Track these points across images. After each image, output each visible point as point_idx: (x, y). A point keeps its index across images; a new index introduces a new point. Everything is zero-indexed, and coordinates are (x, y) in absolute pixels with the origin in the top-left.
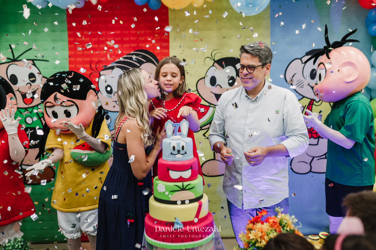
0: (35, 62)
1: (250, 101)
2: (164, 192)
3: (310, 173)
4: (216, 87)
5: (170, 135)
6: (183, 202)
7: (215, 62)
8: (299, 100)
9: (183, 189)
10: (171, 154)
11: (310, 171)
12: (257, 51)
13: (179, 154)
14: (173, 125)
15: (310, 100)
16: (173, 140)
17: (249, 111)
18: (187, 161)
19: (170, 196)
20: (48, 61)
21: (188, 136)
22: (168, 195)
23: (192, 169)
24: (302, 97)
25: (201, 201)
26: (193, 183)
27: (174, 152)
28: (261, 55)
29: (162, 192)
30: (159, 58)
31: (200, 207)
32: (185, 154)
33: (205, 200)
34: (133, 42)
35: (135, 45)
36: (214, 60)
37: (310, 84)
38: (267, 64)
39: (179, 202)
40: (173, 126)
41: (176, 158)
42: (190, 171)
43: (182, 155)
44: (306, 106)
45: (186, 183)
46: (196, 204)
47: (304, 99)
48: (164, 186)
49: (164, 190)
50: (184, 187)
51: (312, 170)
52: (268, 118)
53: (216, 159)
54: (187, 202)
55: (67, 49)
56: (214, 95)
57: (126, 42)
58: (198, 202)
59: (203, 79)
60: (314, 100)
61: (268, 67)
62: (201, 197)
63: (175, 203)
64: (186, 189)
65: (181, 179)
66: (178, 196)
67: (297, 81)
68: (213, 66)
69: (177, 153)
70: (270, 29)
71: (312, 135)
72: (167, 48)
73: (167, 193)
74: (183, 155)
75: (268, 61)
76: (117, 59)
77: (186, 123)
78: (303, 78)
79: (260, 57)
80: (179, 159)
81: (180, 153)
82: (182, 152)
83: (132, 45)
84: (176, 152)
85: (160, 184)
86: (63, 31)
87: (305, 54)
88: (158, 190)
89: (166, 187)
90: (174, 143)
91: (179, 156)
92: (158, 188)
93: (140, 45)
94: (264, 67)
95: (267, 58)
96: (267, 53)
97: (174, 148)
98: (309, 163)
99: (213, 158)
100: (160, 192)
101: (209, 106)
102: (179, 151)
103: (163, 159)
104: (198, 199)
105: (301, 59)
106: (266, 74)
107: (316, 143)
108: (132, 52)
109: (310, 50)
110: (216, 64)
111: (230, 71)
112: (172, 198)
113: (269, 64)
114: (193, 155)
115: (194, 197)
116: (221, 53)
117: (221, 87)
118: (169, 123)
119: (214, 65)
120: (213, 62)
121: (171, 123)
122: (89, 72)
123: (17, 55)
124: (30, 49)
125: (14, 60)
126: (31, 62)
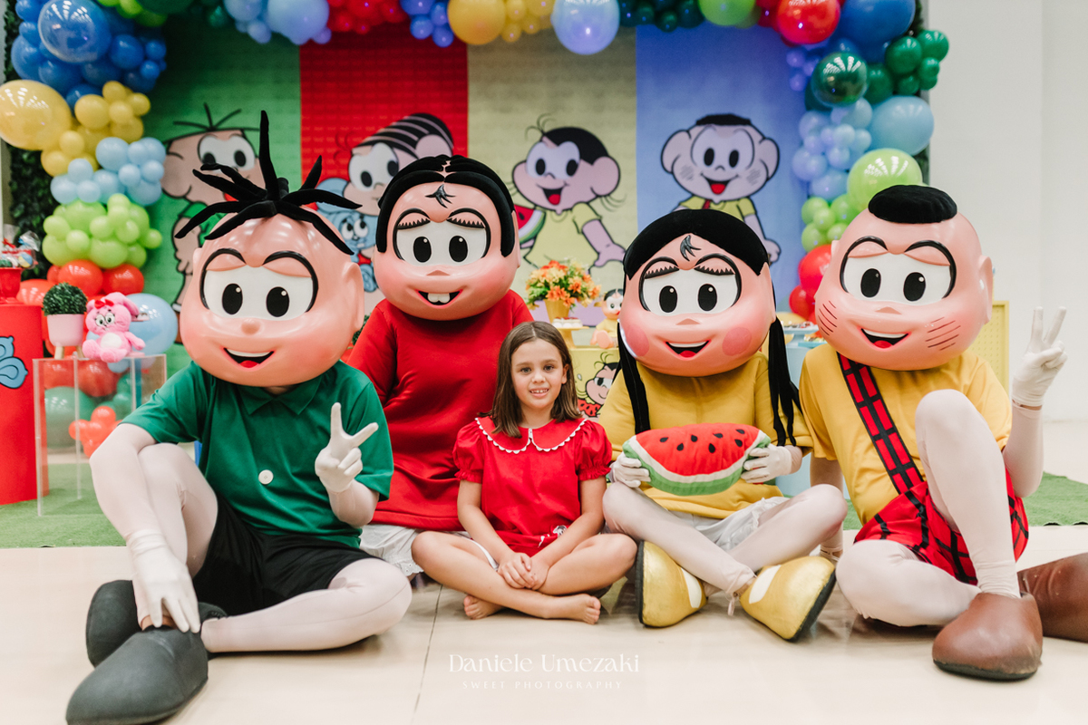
0: (246, 132)
15: (702, 201)
30: (450, 127)
34: (409, 100)
35: (411, 106)
37: (702, 173)
57: (397, 101)
60: (710, 201)
67: (683, 168)
76: (381, 129)
83: (407, 106)
87: (693, 123)
93: (421, 105)
101: (534, 209)
105: (688, 131)
108: (406, 118)
110: (545, 139)
111: (570, 150)
116: (554, 120)
122: (332, 150)
123: (215, 121)
124: (238, 112)
125: (212, 129)
126: (239, 132)
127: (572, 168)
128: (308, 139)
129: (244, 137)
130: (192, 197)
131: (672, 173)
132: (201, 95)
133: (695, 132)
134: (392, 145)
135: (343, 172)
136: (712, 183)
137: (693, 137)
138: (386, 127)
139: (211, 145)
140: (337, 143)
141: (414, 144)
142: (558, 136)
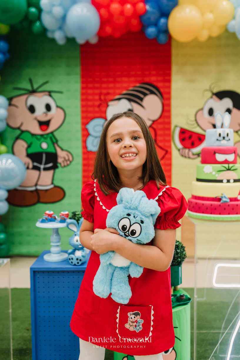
2: (211, 173)
6: (228, 181)
7: (213, 94)
9: (229, 169)
10: (217, 140)
20: (62, 92)
22: (215, 175)
26: (235, 165)
27: (220, 139)
30: (162, 90)
32: (229, 140)
34: (139, 76)
39: (225, 181)
42: (233, 154)
45: (230, 165)
49: (211, 170)
54: (232, 181)
56: (211, 125)
57: (133, 76)
63: (221, 181)
64: (232, 169)
65: (227, 162)
66: (224, 176)
76: (124, 91)
80: (224, 145)
83: (138, 79)
89: (214, 168)
91: (224, 142)
93: (145, 79)
97: (220, 135)
100: (207, 173)
102: (224, 138)
108: (138, 85)
110: (214, 97)
112: (218, 177)
122: (98, 103)
123: (35, 86)
124: (47, 82)
125: (33, 92)
126: (48, 93)
128: (84, 97)
129: (50, 96)
130: (23, 128)
132: (28, 72)
134: (130, 100)
135: (103, 115)
138: (127, 90)
139: (32, 100)
140: (100, 99)
141: (141, 99)
142: (221, 95)
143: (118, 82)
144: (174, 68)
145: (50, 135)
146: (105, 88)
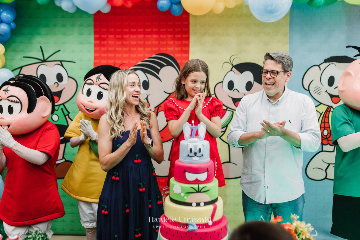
0: (63, 63)
1: (271, 104)
2: (180, 194)
3: (326, 180)
4: (233, 91)
5: (187, 138)
6: (198, 205)
7: (233, 66)
8: (316, 107)
9: (199, 191)
10: (188, 156)
11: (326, 178)
12: (281, 58)
13: (196, 157)
14: (191, 127)
15: (327, 107)
16: (190, 142)
17: (270, 114)
18: (204, 163)
19: (185, 197)
20: (75, 62)
21: (205, 139)
22: (183, 197)
23: (208, 171)
24: (319, 103)
25: (216, 204)
26: (208, 186)
27: (191, 155)
28: (284, 62)
29: (178, 193)
30: (179, 62)
31: (215, 209)
32: (202, 157)
33: (220, 204)
34: (155, 46)
35: (157, 49)
36: (232, 65)
37: (327, 91)
38: (288, 71)
39: (194, 204)
40: (190, 129)
41: (193, 160)
42: (206, 174)
43: (198, 158)
44: (323, 112)
45: (201, 186)
46: (211, 207)
47: (322, 105)
48: (180, 188)
49: (180, 191)
50: (200, 190)
51: (327, 177)
52: (290, 120)
53: (231, 162)
54: (202, 204)
55: (93, 51)
56: (231, 99)
57: (148, 46)
58: (213, 204)
59: (222, 83)
60: (332, 107)
61: (288, 74)
62: (216, 200)
63: (190, 204)
64: (202, 191)
65: (197, 181)
66: (193, 198)
67: (315, 88)
68: (231, 70)
69: (194, 155)
70: (288, 35)
71: (328, 142)
72: (187, 52)
73: (182, 194)
74: (200, 158)
75: (289, 69)
76: (139, 62)
77: (204, 126)
78: (320, 85)
79: (283, 64)
80: (196, 162)
81: (197, 155)
82: (199, 154)
83: (154, 49)
84: (192, 154)
85: (176, 185)
86: (90, 34)
87: (323, 61)
88: (174, 191)
89: (182, 189)
90: (191, 146)
91: (195, 158)
92: (174, 189)
93: (162, 49)
94: (286, 74)
95: (289, 66)
96: (289, 61)
97: (191, 150)
98: (324, 169)
99: (228, 161)
100: (176, 193)
101: (226, 110)
102: (195, 154)
103: (180, 160)
104: (213, 202)
105: (319, 66)
106: (286, 80)
107: (333, 150)
108: (154, 56)
109: (329, 57)
110: (234, 69)
111: (248, 76)
112: (187, 199)
113: (290, 72)
114: (210, 158)
115: (209, 200)
116: (240, 58)
117: (239, 92)
118: (187, 126)
119: (233, 70)
120: (232, 67)
121: (189, 126)
123: (47, 55)
124: (58, 51)
125: (44, 61)
126: (59, 63)
127: (249, 86)
129: (62, 65)
131: (309, 90)
133: (323, 66)
134: (145, 71)
136: (332, 96)
137: (322, 70)
141: (158, 71)
142: (241, 68)
143: (133, 52)
144: (192, 39)
145: (62, 106)
146: (119, 59)
